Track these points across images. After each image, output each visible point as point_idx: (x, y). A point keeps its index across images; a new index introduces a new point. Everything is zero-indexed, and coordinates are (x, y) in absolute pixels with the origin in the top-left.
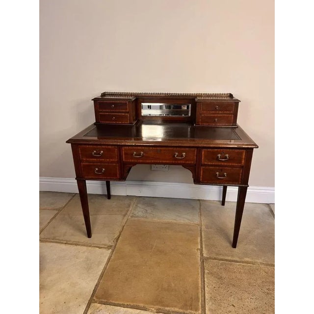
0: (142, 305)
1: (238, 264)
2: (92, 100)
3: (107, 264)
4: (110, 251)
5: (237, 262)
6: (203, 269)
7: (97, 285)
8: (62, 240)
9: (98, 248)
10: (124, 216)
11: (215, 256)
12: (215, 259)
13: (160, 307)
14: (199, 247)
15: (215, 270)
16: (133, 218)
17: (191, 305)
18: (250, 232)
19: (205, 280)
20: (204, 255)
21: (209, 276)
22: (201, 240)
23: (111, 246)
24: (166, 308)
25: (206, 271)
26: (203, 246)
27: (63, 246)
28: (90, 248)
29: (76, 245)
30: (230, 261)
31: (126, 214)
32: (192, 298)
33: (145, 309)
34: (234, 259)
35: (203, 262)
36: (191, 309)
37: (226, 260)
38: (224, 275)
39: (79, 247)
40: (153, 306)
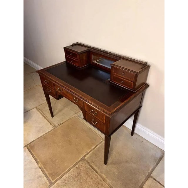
0: (38, 160)
1: (96, 174)
2: (63, 48)
3: (46, 134)
4: (53, 128)
5: (97, 172)
6: (77, 163)
7: (34, 141)
8: (43, 113)
9: (50, 124)
10: (76, 113)
11: (90, 162)
12: (88, 163)
13: (43, 167)
14: (88, 152)
15: (81, 168)
16: (78, 117)
17: (53, 176)
18: (127, 162)
19: (72, 170)
20: (85, 157)
21: (76, 169)
22: (94, 148)
23: (55, 126)
24: (44, 169)
25: (77, 166)
26: (91, 153)
27: (41, 116)
28: (48, 122)
29: (45, 118)
30: (94, 170)
31: (77, 113)
32: (57, 173)
33: (37, 163)
34: (97, 170)
35: (81, 160)
36: (51, 177)
37: (93, 168)
38: (82, 174)
39: (45, 119)
40: (41, 164)
